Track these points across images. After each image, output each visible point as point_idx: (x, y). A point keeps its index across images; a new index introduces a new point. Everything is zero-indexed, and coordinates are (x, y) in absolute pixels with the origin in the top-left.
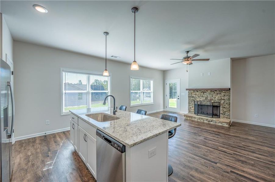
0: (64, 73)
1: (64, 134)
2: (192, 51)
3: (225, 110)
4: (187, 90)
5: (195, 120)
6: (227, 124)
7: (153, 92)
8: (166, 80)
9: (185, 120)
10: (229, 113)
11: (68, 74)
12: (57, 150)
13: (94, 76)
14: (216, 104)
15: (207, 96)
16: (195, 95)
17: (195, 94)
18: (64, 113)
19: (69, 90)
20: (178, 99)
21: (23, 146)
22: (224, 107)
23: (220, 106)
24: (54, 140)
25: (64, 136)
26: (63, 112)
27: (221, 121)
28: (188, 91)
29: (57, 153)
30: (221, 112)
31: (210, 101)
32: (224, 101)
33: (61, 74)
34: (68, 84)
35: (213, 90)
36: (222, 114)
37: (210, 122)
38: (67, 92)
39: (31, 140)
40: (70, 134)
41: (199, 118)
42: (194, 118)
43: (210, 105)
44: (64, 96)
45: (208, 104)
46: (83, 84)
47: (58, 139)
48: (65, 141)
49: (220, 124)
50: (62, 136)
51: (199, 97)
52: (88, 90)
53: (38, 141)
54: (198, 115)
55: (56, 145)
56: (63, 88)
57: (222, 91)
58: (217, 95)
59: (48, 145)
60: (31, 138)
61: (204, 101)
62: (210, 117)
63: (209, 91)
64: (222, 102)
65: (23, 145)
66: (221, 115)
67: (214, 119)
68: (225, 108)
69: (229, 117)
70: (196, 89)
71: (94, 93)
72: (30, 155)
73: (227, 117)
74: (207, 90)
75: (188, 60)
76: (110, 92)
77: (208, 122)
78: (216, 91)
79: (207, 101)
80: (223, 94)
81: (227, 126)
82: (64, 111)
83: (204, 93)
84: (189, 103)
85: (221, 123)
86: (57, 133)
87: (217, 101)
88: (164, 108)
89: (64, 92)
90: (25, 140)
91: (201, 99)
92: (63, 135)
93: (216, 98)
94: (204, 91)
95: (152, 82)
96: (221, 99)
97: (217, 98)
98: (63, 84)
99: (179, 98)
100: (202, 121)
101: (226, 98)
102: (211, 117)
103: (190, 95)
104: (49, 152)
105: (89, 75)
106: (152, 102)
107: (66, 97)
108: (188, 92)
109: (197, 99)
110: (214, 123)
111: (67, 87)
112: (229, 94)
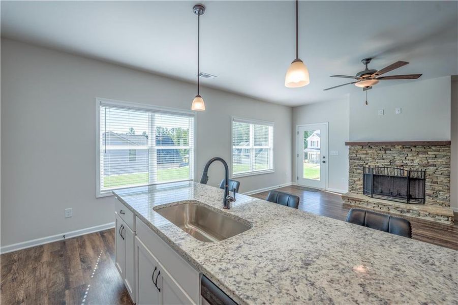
0: (102, 109)
1: (102, 240)
2: (379, 58)
3: (437, 188)
4: (347, 144)
5: (369, 207)
6: (448, 220)
7: (274, 149)
8: (297, 126)
9: (343, 208)
10: (448, 196)
11: (111, 110)
12: (85, 286)
13: (162, 116)
14: (415, 175)
15: (392, 158)
16: (365, 156)
17: (364, 154)
18: (101, 193)
19: (112, 144)
20: (324, 162)
21: (12, 271)
22: (436, 180)
23: (424, 180)
24: (80, 255)
25: (102, 245)
26: (101, 190)
27: (432, 212)
28: (348, 147)
29: (84, 294)
30: (427, 192)
31: (401, 168)
32: (435, 168)
33: (97, 113)
34: (112, 134)
35: (408, 146)
36: (430, 196)
37: (404, 212)
38: (109, 147)
39: (32, 254)
40: (114, 239)
41: (379, 204)
42: (366, 204)
43: (400, 176)
44: (102, 157)
45: (396, 173)
46: (136, 133)
47: (90, 251)
48: (105, 257)
49: (429, 219)
50: (98, 243)
51: (374, 158)
52: (150, 146)
53: (46, 258)
54: (374, 196)
55: (85, 270)
56: (101, 140)
57: (430, 148)
58: (418, 154)
59: (66, 267)
60: (34, 247)
61: (385, 167)
62: (404, 201)
63: (398, 147)
64: (431, 170)
65: (14, 266)
66: (427, 198)
67: (415, 207)
68: (436, 183)
69: (447, 203)
70: (369, 143)
71: (163, 150)
72: (21, 298)
73: (443, 203)
74: (393, 144)
75: (369, 78)
76: (193, 148)
77: (398, 213)
78: (415, 147)
79: (394, 168)
80: (432, 153)
81: (449, 223)
82: (102, 188)
83: (385, 150)
84: (351, 172)
85: (433, 217)
86: (88, 235)
87: (417, 167)
88: (293, 180)
89: (102, 148)
90: (19, 252)
91: (377, 162)
92: (100, 242)
93: (415, 162)
94: (386, 146)
95: (271, 129)
96: (428, 165)
97: (417, 161)
98: (101, 134)
99: (324, 160)
100: (385, 209)
101: (439, 161)
102: (406, 201)
103: (354, 155)
104: (67, 292)
105: (153, 114)
106: (272, 168)
107: (107, 159)
108: (350, 149)
109: (369, 164)
110: (414, 216)
111: (109, 139)
112: (448, 154)
